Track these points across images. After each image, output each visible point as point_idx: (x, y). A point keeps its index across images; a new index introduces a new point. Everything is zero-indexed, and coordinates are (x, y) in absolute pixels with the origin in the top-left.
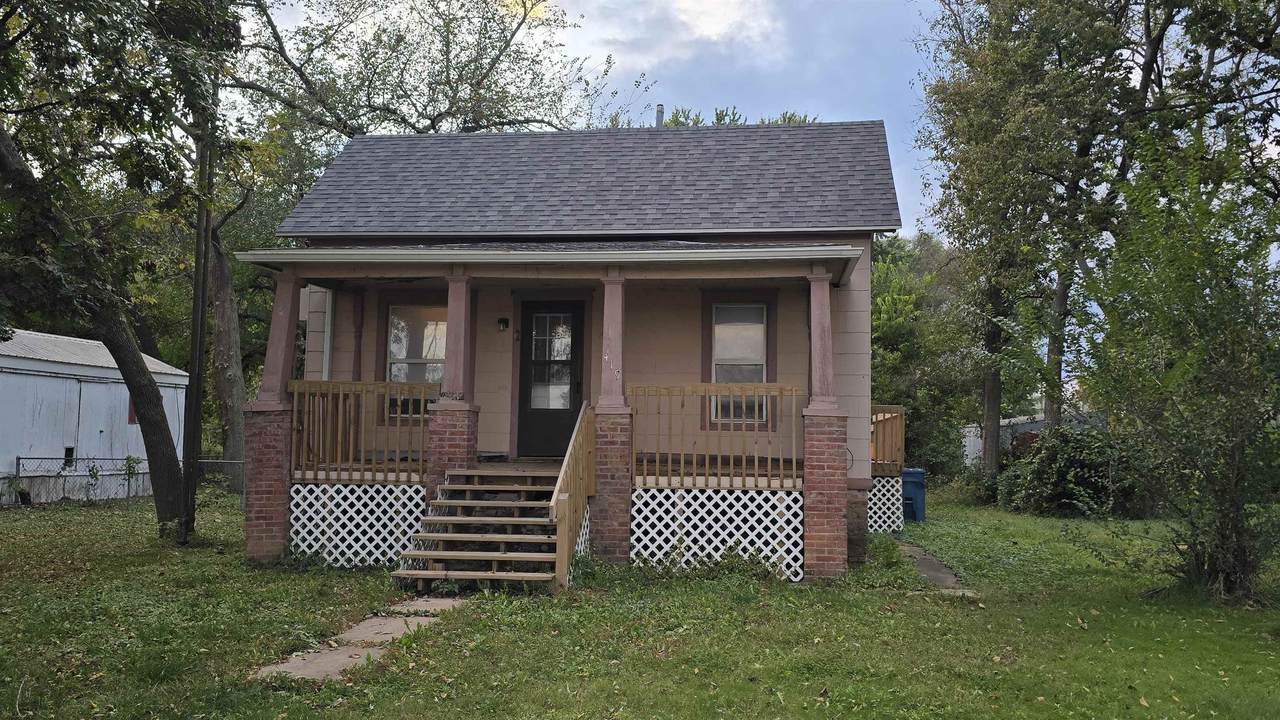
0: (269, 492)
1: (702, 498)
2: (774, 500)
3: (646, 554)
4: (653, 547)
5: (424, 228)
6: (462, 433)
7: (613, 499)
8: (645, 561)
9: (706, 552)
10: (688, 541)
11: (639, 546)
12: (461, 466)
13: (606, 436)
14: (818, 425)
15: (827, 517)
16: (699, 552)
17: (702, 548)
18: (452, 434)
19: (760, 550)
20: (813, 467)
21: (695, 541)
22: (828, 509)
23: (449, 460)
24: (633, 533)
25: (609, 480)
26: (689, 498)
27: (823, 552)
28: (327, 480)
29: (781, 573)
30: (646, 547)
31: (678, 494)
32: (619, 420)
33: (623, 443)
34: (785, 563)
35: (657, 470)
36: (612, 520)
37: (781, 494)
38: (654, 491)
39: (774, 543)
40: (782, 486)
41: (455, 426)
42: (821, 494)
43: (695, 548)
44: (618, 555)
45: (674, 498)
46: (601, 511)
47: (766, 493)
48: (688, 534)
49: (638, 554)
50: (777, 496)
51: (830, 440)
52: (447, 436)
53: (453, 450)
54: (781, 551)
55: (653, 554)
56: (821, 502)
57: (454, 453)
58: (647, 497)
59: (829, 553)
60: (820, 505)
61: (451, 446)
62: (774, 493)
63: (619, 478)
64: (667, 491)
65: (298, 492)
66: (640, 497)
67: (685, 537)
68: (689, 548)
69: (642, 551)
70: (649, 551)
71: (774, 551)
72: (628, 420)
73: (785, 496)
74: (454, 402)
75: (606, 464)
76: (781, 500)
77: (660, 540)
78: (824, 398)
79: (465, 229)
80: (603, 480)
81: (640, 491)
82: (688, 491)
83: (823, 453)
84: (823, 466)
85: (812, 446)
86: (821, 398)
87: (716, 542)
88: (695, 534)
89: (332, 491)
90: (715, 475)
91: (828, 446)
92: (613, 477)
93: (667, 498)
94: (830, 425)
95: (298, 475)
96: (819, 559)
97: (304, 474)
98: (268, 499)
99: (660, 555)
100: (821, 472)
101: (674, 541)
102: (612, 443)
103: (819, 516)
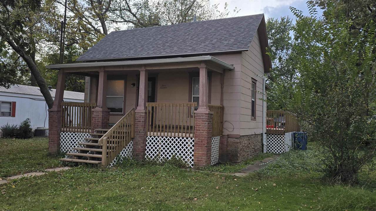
0: (54, 134)
1: (166, 139)
2: (187, 141)
3: (149, 157)
4: (151, 155)
5: (112, 57)
6: (101, 118)
7: (139, 139)
8: (149, 159)
9: (167, 157)
10: (162, 153)
11: (147, 154)
12: (100, 128)
13: (138, 119)
14: (200, 116)
15: (201, 146)
16: (165, 157)
17: (166, 156)
18: (98, 118)
19: (182, 157)
20: (197, 130)
21: (164, 153)
22: (201, 144)
23: (97, 126)
24: (146, 150)
25: (138, 133)
26: (162, 139)
27: (199, 158)
28: (69, 131)
29: (188, 164)
30: (149, 155)
31: (159, 138)
32: (142, 114)
33: (143, 121)
34: (189, 161)
35: (154, 130)
36: (139, 145)
37: (189, 139)
38: (153, 137)
39: (186, 155)
40: (189, 136)
41: (99, 116)
42: (199, 139)
43: (164, 155)
44: (140, 157)
45: (158, 139)
46: (136, 143)
47: (185, 138)
48: (162, 151)
49: (147, 157)
50: (188, 139)
51: (202, 121)
52: (97, 118)
53: (98, 123)
54: (188, 157)
55: (151, 157)
56: (199, 142)
57: (98, 124)
58: (151, 139)
59: (201, 159)
60: (199, 143)
61: (98, 122)
62: (187, 138)
63: (141, 132)
64: (157, 137)
65: (62, 134)
66: (149, 139)
67: (161, 152)
68: (162, 155)
69: (148, 156)
70: (150, 156)
71: (186, 157)
72: (144, 114)
73: (190, 140)
74: (99, 109)
75: (138, 128)
76: (189, 141)
77: (154, 152)
78: (203, 107)
79: (122, 57)
80: (137, 133)
81: (149, 137)
82: (162, 137)
83: (200, 125)
84: (200, 130)
85: (197, 123)
86: (201, 107)
87: (170, 154)
88: (164, 151)
89: (70, 134)
90: (170, 132)
91: (202, 124)
92: (139, 132)
93: (156, 139)
94: (203, 116)
95: (62, 129)
96: (198, 160)
97: (64, 129)
98: (54, 136)
99: (153, 157)
100: (199, 132)
101: (158, 153)
102: (140, 121)
103: (198, 146)
